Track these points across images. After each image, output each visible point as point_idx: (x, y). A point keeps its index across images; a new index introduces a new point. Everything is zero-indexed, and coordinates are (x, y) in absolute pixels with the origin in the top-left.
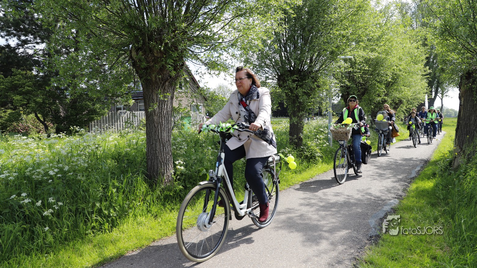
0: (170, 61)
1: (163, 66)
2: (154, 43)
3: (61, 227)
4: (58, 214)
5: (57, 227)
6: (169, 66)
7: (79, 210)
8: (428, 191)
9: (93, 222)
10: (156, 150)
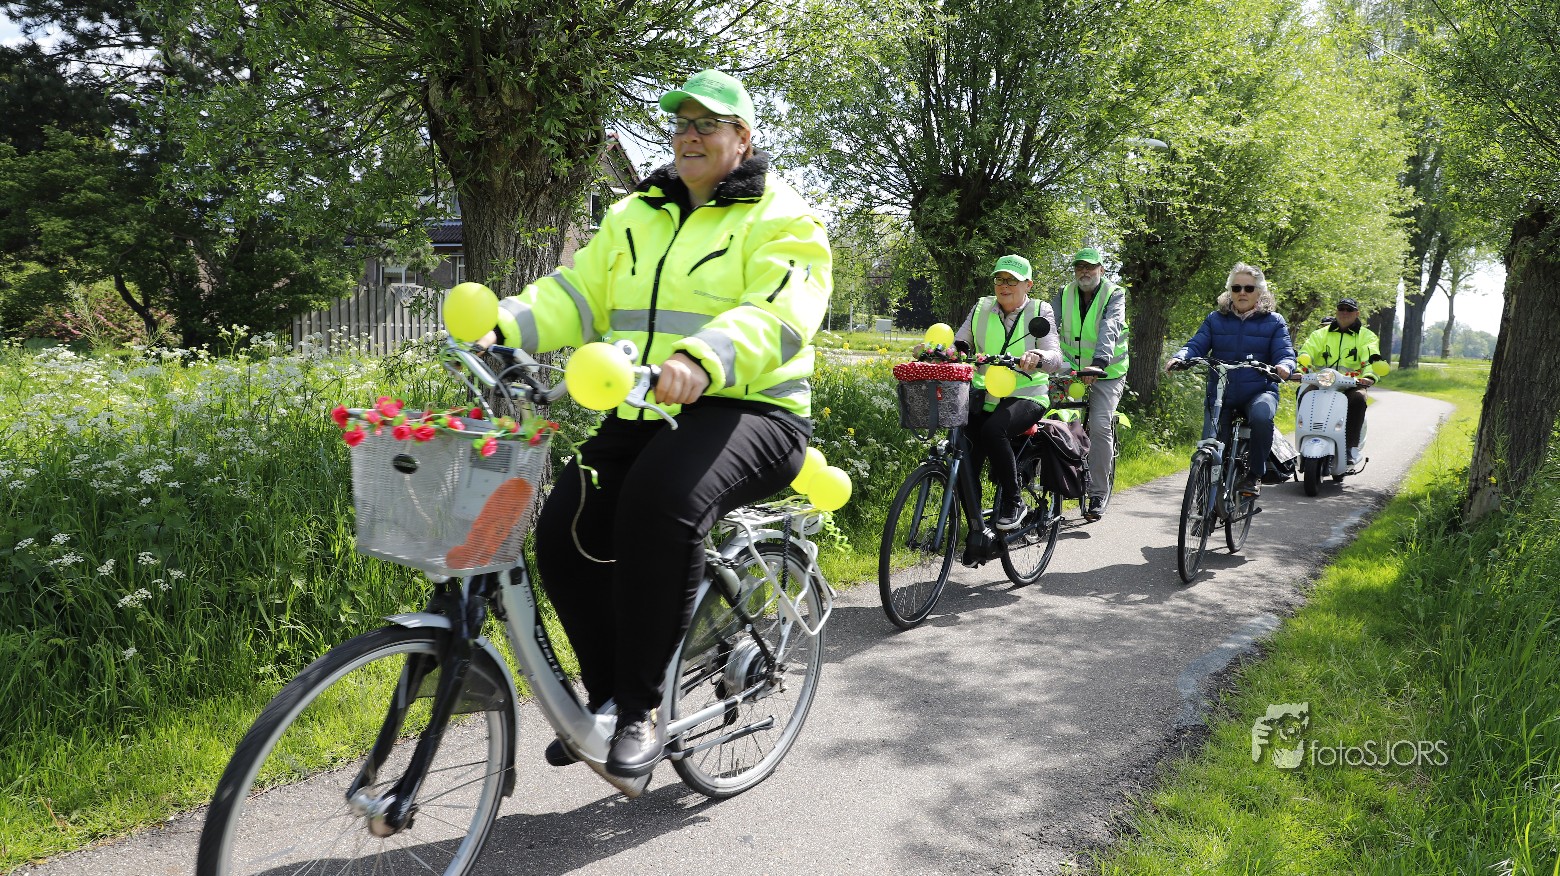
0: (555, 127)
1: (530, 140)
2: (502, 63)
3: (177, 649)
4: (170, 607)
5: (166, 651)
6: (552, 142)
7: (239, 599)
8: (1377, 595)
9: (282, 640)
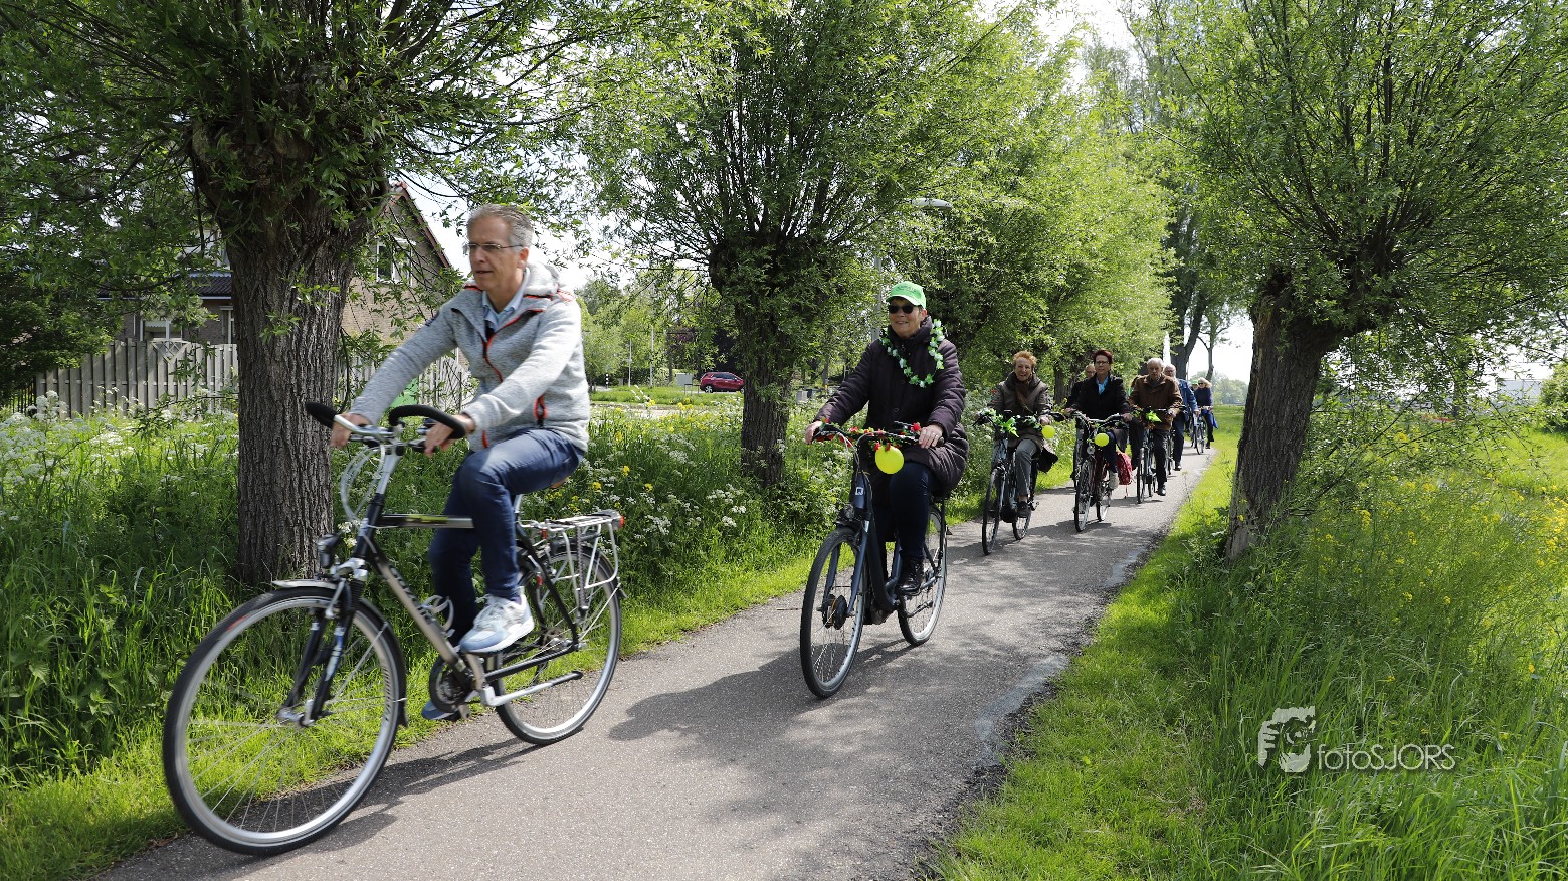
0: (334, 178)
1: (306, 190)
2: (274, 109)
6: (331, 193)
8: (1154, 631)
9: (19, 739)
10: (273, 482)
